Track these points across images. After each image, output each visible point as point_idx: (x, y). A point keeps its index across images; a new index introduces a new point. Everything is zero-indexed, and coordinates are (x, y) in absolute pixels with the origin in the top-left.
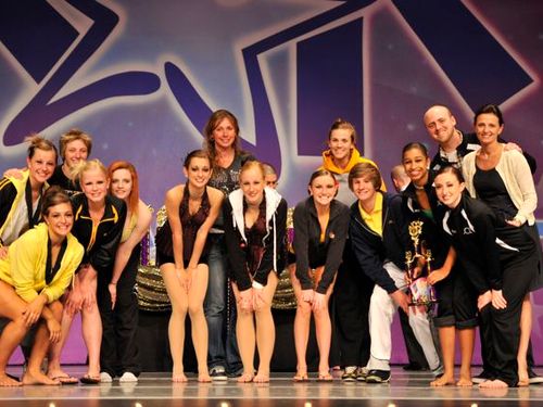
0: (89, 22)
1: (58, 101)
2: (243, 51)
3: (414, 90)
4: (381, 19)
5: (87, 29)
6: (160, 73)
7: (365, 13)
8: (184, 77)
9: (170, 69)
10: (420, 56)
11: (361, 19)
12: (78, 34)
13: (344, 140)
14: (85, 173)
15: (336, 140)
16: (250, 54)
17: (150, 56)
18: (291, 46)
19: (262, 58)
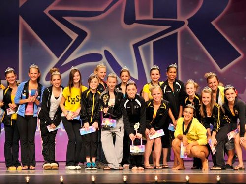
0: (77, 36)
1: (66, 64)
2: (134, 45)
3: (197, 59)
4: (184, 33)
5: (76, 38)
6: (103, 54)
7: (178, 31)
8: (111, 55)
9: (106, 52)
10: (199, 46)
11: (176, 34)
12: (72, 40)
16: (136, 46)
17: (99, 48)
18: (151, 43)
19: (140, 48)
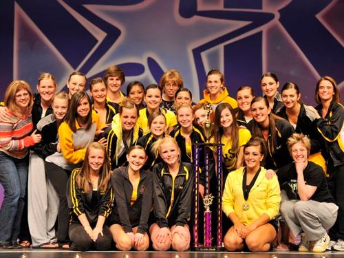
0: (104, 34)
2: (194, 50)
3: (293, 73)
5: (103, 38)
6: (145, 63)
7: (264, 28)
9: (151, 61)
11: (260, 34)
12: (97, 41)
13: (216, 82)
14: (162, 145)
15: (210, 82)
16: (197, 52)
18: (221, 48)
19: (204, 55)
